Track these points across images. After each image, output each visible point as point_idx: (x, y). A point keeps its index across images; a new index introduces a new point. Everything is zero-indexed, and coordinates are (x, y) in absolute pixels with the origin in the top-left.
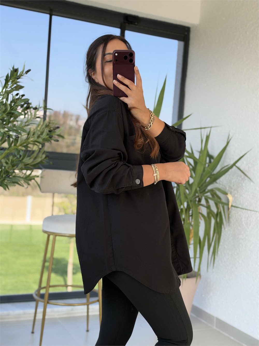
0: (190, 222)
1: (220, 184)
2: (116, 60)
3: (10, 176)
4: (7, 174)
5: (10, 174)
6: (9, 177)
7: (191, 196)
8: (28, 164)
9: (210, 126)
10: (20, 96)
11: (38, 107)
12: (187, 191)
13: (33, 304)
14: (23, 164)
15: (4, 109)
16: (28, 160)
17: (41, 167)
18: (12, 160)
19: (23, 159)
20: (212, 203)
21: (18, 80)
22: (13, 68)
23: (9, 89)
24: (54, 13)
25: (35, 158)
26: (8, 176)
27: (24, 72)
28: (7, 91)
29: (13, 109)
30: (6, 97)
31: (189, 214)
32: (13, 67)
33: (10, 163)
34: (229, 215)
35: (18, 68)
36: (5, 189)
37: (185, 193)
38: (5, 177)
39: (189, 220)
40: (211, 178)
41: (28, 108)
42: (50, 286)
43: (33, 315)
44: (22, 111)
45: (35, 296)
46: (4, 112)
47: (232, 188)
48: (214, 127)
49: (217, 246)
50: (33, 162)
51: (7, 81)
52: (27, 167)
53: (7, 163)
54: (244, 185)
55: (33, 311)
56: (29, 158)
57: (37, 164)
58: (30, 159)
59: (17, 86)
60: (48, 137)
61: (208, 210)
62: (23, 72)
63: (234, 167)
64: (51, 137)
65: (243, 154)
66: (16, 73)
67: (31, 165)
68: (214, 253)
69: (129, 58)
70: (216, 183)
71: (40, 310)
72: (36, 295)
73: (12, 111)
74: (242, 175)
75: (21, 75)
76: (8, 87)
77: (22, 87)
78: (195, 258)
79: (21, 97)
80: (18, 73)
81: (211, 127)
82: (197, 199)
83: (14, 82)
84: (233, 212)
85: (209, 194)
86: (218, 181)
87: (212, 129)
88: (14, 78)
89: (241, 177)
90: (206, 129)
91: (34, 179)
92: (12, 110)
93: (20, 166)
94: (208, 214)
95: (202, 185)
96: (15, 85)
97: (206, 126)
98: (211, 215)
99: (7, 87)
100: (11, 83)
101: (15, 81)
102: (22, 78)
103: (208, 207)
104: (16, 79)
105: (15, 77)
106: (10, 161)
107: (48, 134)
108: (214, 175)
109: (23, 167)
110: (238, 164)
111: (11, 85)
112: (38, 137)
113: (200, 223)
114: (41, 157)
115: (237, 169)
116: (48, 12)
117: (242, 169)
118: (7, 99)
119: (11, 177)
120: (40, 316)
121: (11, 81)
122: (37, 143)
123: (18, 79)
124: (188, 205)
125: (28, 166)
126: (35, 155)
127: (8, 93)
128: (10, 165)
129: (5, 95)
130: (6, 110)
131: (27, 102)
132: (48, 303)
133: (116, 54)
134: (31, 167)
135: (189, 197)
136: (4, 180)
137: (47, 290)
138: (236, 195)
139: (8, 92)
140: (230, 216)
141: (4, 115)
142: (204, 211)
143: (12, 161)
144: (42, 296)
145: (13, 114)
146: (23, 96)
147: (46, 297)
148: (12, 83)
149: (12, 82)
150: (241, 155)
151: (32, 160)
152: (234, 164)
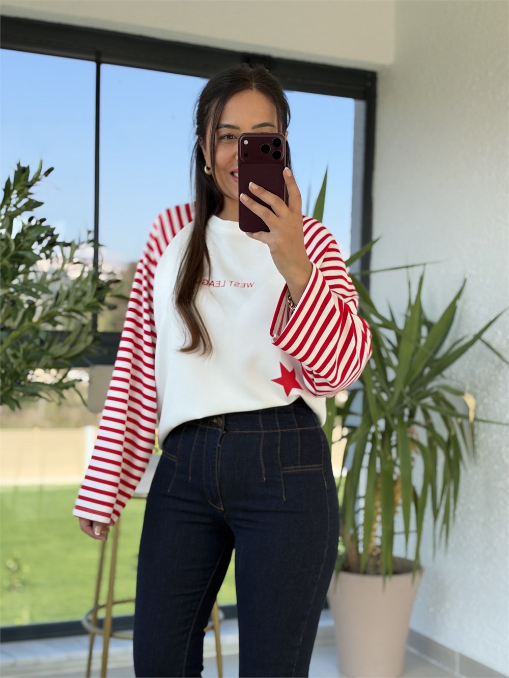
0: (392, 459)
1: (451, 379)
2: (246, 155)
3: (21, 381)
4: (17, 378)
5: (22, 378)
6: (19, 384)
7: (393, 404)
8: (60, 357)
9: (423, 261)
10: (37, 221)
11: (77, 243)
12: (384, 396)
13: (85, 640)
14: (49, 357)
15: (5, 248)
16: (59, 349)
17: (87, 361)
18: (24, 350)
19: (49, 348)
20: (436, 417)
21: (31, 190)
22: (19, 165)
23: (13, 209)
24: (104, 59)
25: (73, 344)
26: (18, 381)
27: (42, 172)
28: (10, 212)
29: (23, 248)
30: (7, 225)
31: (390, 442)
32: (18, 162)
33: (20, 354)
34: (473, 441)
35: (28, 167)
36: (13, 408)
37: (378, 401)
38: (12, 385)
39: (390, 453)
40: (431, 367)
41: (52, 244)
42: (115, 603)
43: (85, 663)
44: (41, 251)
45: (86, 625)
46: (4, 255)
47: (476, 387)
48: (431, 263)
49: (452, 507)
50: (69, 351)
51: (7, 191)
52: (58, 363)
53: (15, 356)
54: (500, 378)
55: (85, 654)
56: (60, 345)
57: (79, 355)
58: (64, 345)
59: (29, 201)
60: (95, 300)
61: (430, 434)
62: (39, 173)
63: (479, 343)
64: (102, 301)
65: (495, 314)
66: (24, 175)
67: (67, 359)
68: (446, 520)
69: (272, 149)
70: (443, 377)
71: (98, 652)
72: (89, 621)
73: (21, 253)
74: (496, 358)
75: (37, 179)
76: (11, 205)
77: (39, 204)
78: (407, 532)
79: (38, 223)
80: (28, 175)
81: (425, 264)
82: (407, 411)
83: (22, 194)
84: (483, 434)
85: (429, 401)
86: (446, 373)
87: (428, 266)
88: (22, 186)
89: (493, 362)
90: (415, 268)
91: (73, 386)
92: (20, 249)
93: (45, 360)
94: (430, 440)
95: (414, 382)
96: (25, 201)
97: (416, 262)
98: (435, 443)
99: (8, 205)
100: (16, 196)
101: (25, 192)
102: (37, 185)
103: (429, 427)
104: (26, 189)
105: (23, 183)
106: (22, 351)
107: (95, 296)
108: (438, 360)
109: (50, 363)
110: (486, 336)
111: (18, 199)
112: (77, 302)
113: (413, 459)
114: (85, 342)
115: (484, 346)
116: (94, 57)
117: (494, 346)
118: (10, 230)
119: (23, 383)
120: (97, 665)
121: (15, 192)
122: (74, 314)
123: (29, 187)
124: (387, 425)
125: (60, 360)
126: (72, 337)
127: (11, 217)
128: (20, 360)
129: (5, 222)
130: (8, 249)
131: (50, 232)
132: (111, 635)
133: (246, 142)
134: (67, 362)
135: (387, 408)
136: (11, 390)
137: (109, 612)
138: (486, 401)
139: (10, 214)
140: (476, 443)
141: (6, 262)
142: (421, 435)
143: (26, 352)
144: (100, 623)
145: (23, 257)
146: (43, 220)
147: (108, 625)
148: (18, 196)
149: (18, 194)
150: (492, 318)
151: (66, 348)
152: (478, 337)
